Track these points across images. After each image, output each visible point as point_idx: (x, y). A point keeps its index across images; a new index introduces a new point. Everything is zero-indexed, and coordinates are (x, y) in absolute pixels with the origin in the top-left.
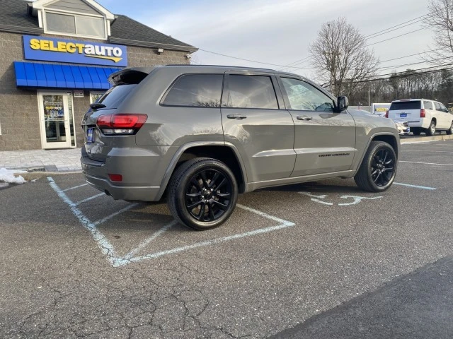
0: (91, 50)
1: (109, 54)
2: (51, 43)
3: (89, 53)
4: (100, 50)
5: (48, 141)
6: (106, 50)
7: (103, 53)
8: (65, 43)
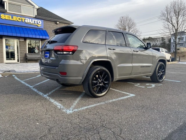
0: (28, 20)
1: (36, 23)
2: (10, 16)
3: (27, 22)
4: (32, 21)
5: (7, 60)
6: (35, 21)
7: (33, 22)
8: (16, 17)
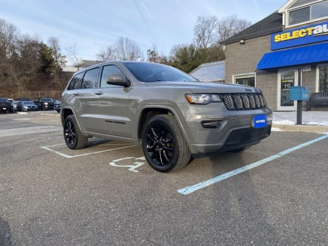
0: (319, 30)
2: (288, 34)
3: (317, 33)
5: (282, 105)
8: (298, 31)
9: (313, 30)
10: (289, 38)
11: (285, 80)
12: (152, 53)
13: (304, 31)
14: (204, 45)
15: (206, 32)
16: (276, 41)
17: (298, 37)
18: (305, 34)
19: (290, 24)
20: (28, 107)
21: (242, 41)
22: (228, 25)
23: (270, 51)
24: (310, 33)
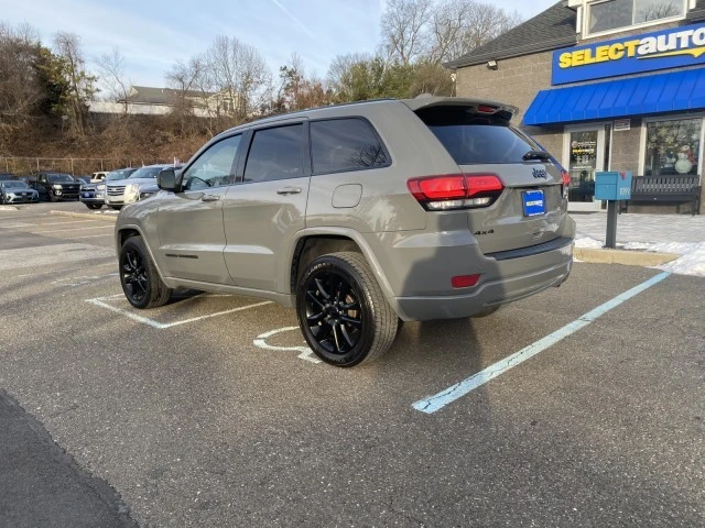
0: (650, 46)
2: (588, 52)
3: (646, 52)
8: (606, 47)
9: (637, 46)
10: (588, 60)
11: (578, 149)
12: (290, 74)
13: (620, 46)
14: (404, 59)
15: (408, 29)
16: (562, 65)
17: (606, 59)
18: (620, 54)
19: (591, 31)
20: (17, 194)
21: (492, 64)
22: (454, 17)
23: (548, 87)
24: (631, 53)
